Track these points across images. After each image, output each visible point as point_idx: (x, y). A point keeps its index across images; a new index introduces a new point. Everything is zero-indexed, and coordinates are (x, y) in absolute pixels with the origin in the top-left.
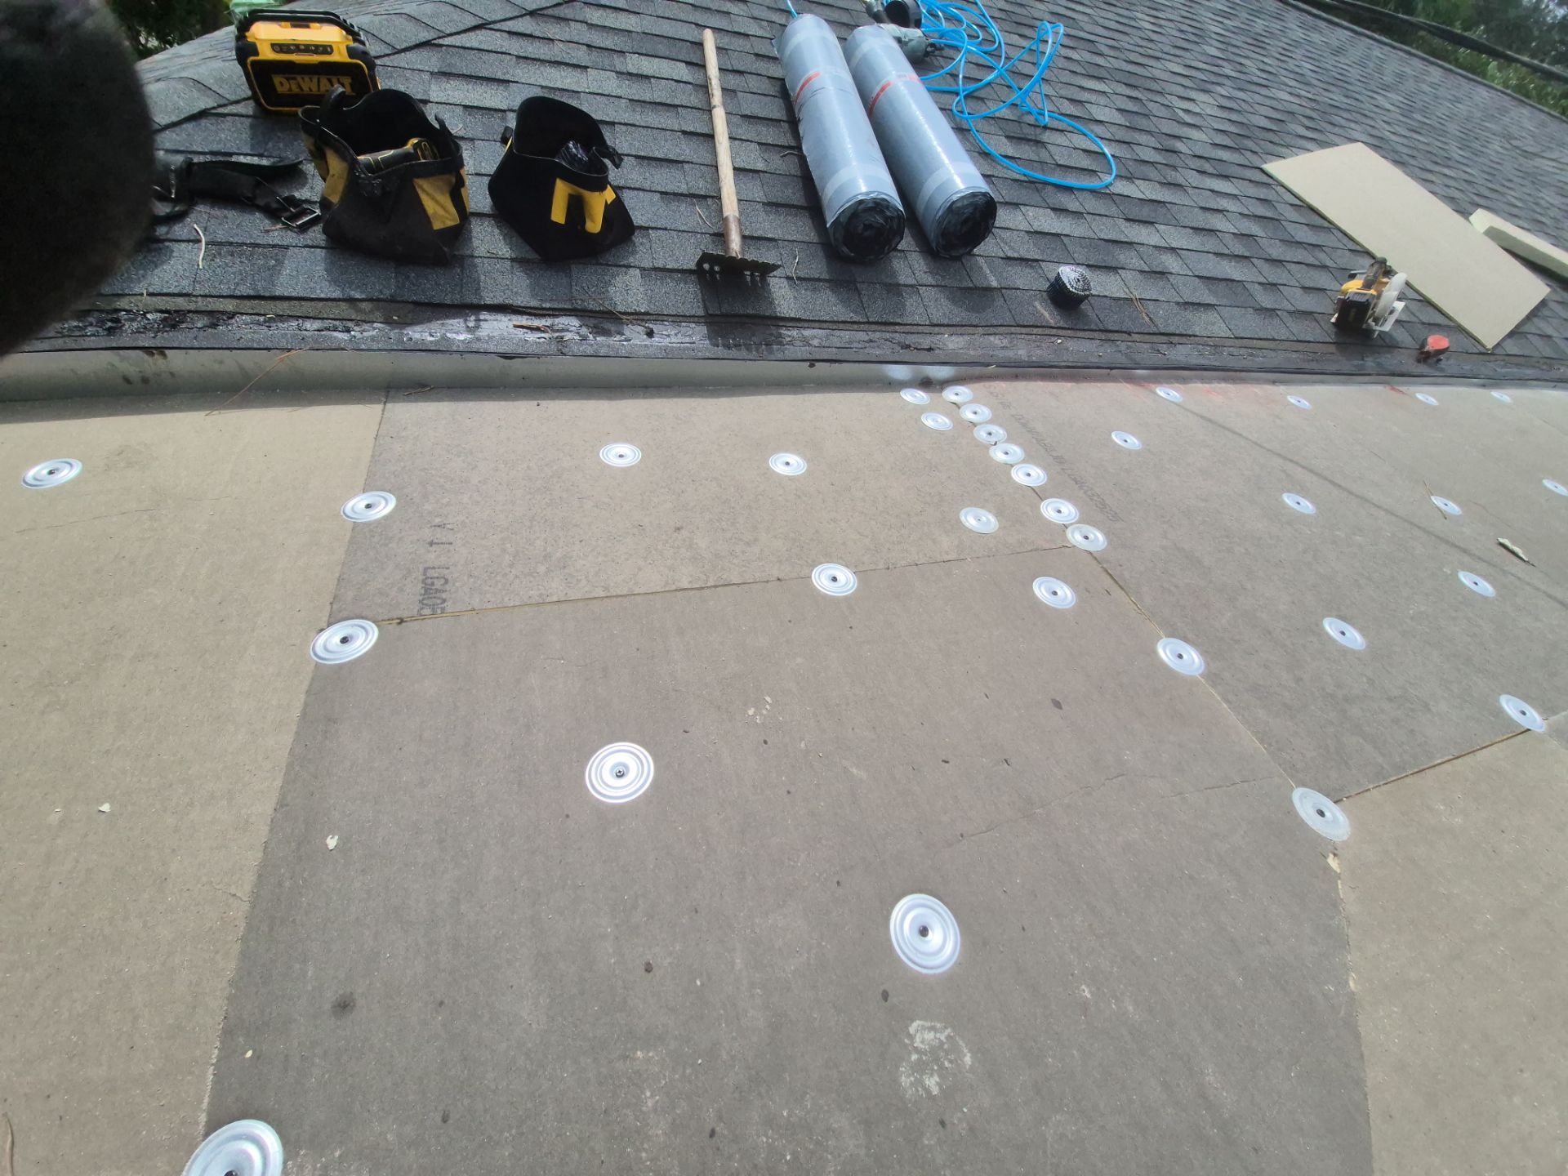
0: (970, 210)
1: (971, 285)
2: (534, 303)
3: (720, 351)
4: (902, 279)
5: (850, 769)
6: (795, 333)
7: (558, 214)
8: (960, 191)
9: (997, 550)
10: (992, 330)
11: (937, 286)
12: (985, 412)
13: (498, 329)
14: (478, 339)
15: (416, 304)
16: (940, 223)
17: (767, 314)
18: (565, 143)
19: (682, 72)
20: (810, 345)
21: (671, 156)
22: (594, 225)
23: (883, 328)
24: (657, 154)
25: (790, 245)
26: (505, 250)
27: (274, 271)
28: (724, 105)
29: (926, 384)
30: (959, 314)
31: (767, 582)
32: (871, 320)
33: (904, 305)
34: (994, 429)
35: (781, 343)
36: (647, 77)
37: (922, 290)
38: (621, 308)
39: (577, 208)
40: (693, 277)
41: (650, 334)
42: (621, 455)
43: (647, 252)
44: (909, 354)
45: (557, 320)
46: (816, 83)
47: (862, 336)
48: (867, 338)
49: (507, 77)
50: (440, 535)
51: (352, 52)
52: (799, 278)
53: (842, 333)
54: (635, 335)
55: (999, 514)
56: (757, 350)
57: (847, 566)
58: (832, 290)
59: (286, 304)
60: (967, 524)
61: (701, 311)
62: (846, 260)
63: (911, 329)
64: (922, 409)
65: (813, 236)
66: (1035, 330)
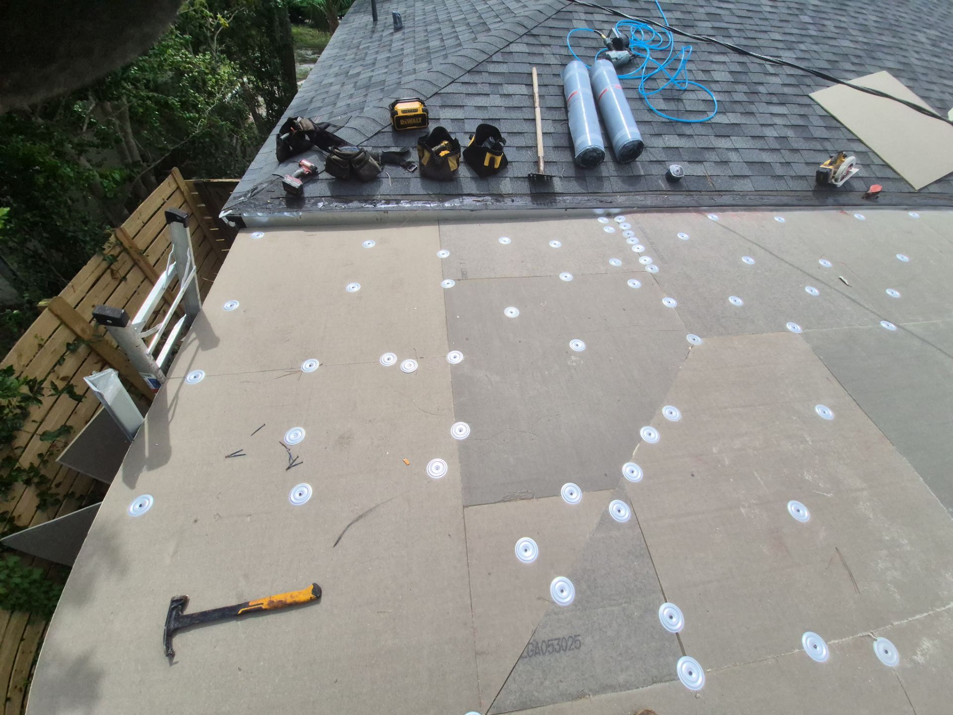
0: (632, 147)
1: (633, 175)
2: (478, 193)
3: (535, 206)
4: (604, 174)
6: (561, 198)
7: (486, 163)
8: (629, 140)
9: (619, 271)
10: (638, 193)
11: (618, 176)
12: (629, 226)
13: (468, 201)
14: (463, 206)
15: (446, 195)
16: (622, 150)
17: (552, 192)
18: (488, 137)
19: (524, 90)
20: (566, 202)
21: (520, 131)
22: (497, 166)
23: (594, 195)
24: (515, 131)
25: (561, 164)
26: (468, 175)
27: (408, 186)
28: (540, 105)
29: (609, 215)
30: (626, 187)
31: (547, 276)
32: (589, 192)
33: (603, 185)
34: (631, 232)
35: (556, 202)
36: (511, 95)
38: (504, 193)
39: (492, 161)
40: (527, 179)
41: (513, 201)
42: (505, 241)
43: (511, 171)
44: (603, 204)
45: (485, 198)
46: (575, 95)
47: (586, 198)
48: (587, 199)
50: (462, 261)
51: (423, 110)
52: (564, 177)
53: (577, 197)
54: (508, 201)
55: (623, 260)
56: (547, 205)
57: (570, 273)
58: (576, 181)
59: (413, 196)
60: (611, 264)
61: (529, 192)
62: (582, 168)
63: (605, 194)
64: (605, 225)
65: (570, 159)
66: (656, 192)
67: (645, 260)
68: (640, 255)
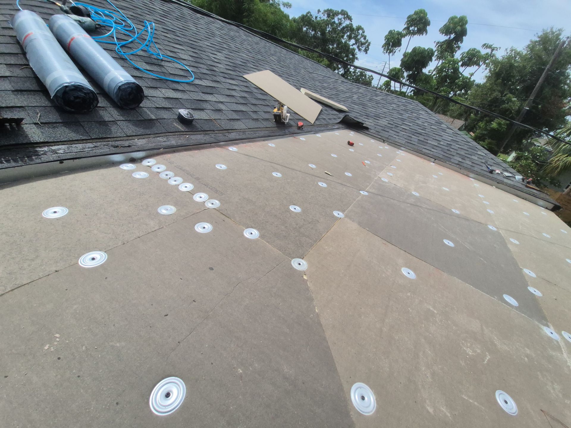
1: (143, 119)
4: (106, 119)
6: (46, 149)
8: (122, 82)
9: (177, 219)
10: (157, 135)
11: (126, 120)
12: (163, 167)
16: (117, 95)
17: (24, 142)
20: (57, 153)
23: (101, 140)
25: (33, 108)
29: (132, 161)
30: (140, 131)
32: (93, 138)
33: (110, 130)
34: (168, 173)
35: (38, 155)
37: (119, 123)
44: (118, 150)
46: (31, 36)
47: (90, 145)
48: (92, 146)
52: (42, 123)
53: (77, 145)
55: (175, 205)
56: (22, 161)
57: (100, 251)
58: (66, 127)
60: (162, 213)
63: (119, 139)
64: (132, 171)
65: (47, 103)
66: (177, 134)
67: (200, 197)
68: (192, 193)
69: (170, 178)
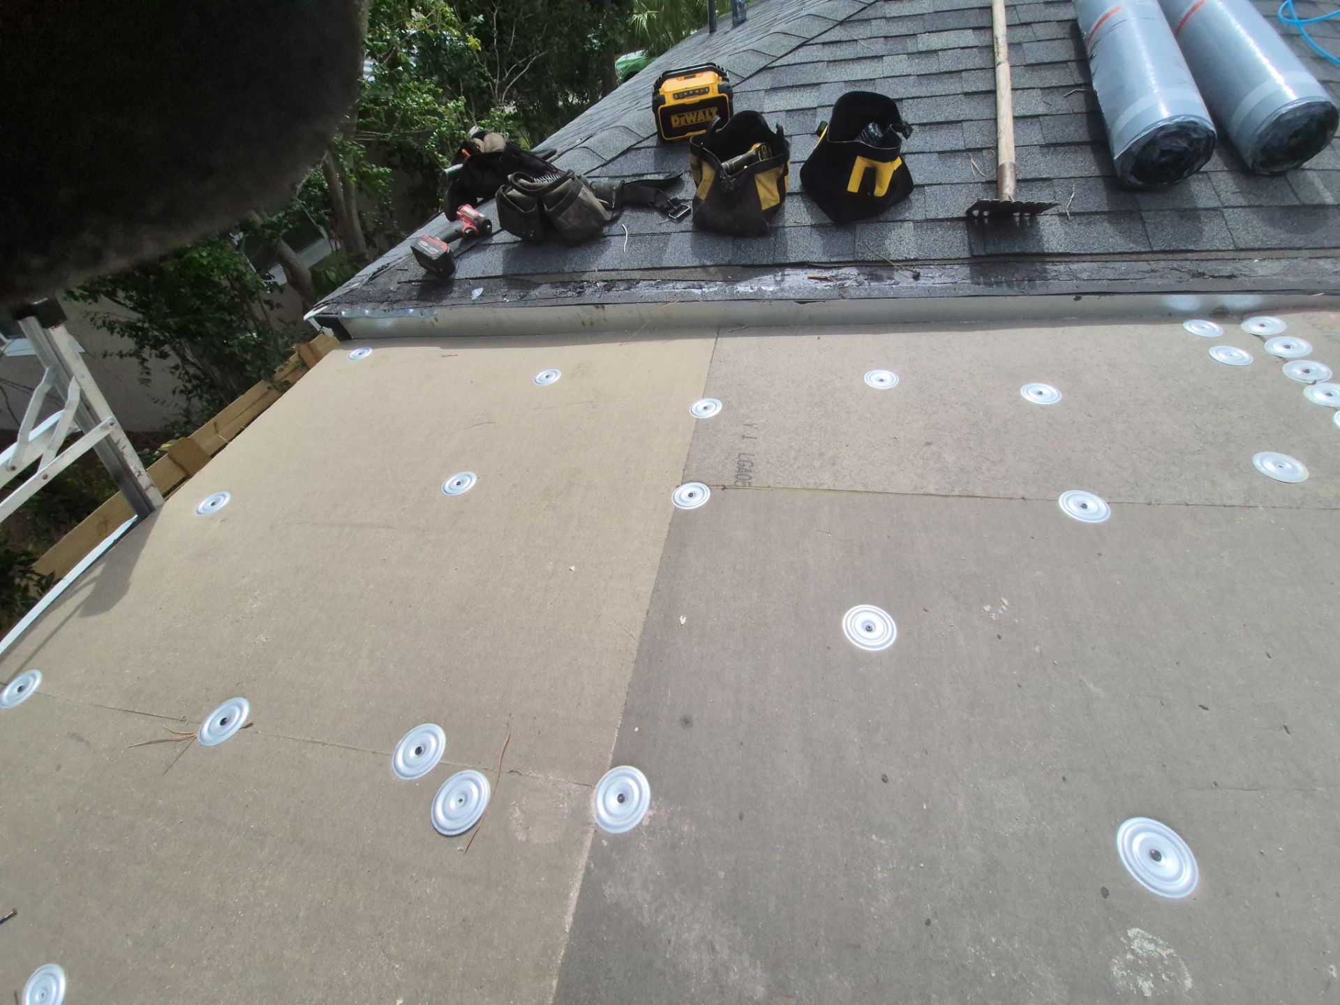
0: (1305, 121)
1: (1297, 203)
2: (824, 259)
3: (981, 289)
4: (1202, 203)
5: (1087, 684)
6: (1062, 267)
7: (853, 186)
8: (1293, 103)
9: (1303, 503)
10: (1322, 253)
11: (1249, 206)
12: (1302, 346)
13: (797, 280)
14: (782, 290)
15: (744, 266)
16: (1261, 136)
17: (1034, 251)
18: (866, 126)
19: (970, 38)
20: (1077, 278)
21: (952, 118)
22: (881, 190)
23: (1170, 256)
24: (939, 119)
25: (1066, 182)
26: (807, 219)
27: (662, 250)
28: (1009, 59)
29: (1219, 314)
30: (1277, 236)
31: (1011, 499)
32: (1155, 249)
33: (1201, 231)
34: (1314, 366)
35: (1046, 279)
36: (935, 51)
37: (1228, 212)
38: (893, 257)
39: (870, 177)
40: (961, 224)
41: (916, 277)
42: (882, 379)
43: (920, 206)
44: (1197, 282)
45: (840, 271)
46: (1115, 18)
47: (1144, 266)
48: (1149, 268)
49: (818, 81)
50: (749, 432)
51: (721, 89)
52: (1072, 214)
53: (1117, 265)
54: (903, 279)
55: (1310, 462)
56: (1019, 286)
57: (1100, 496)
58: (1110, 222)
59: (667, 272)
60: (1263, 470)
61: (966, 254)
62: (1134, 190)
63: (1208, 255)
64: (1211, 342)
65: (1094, 170)
69: (1314, 383)
